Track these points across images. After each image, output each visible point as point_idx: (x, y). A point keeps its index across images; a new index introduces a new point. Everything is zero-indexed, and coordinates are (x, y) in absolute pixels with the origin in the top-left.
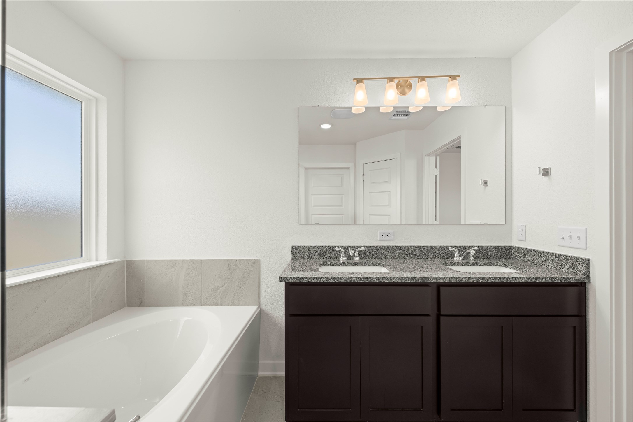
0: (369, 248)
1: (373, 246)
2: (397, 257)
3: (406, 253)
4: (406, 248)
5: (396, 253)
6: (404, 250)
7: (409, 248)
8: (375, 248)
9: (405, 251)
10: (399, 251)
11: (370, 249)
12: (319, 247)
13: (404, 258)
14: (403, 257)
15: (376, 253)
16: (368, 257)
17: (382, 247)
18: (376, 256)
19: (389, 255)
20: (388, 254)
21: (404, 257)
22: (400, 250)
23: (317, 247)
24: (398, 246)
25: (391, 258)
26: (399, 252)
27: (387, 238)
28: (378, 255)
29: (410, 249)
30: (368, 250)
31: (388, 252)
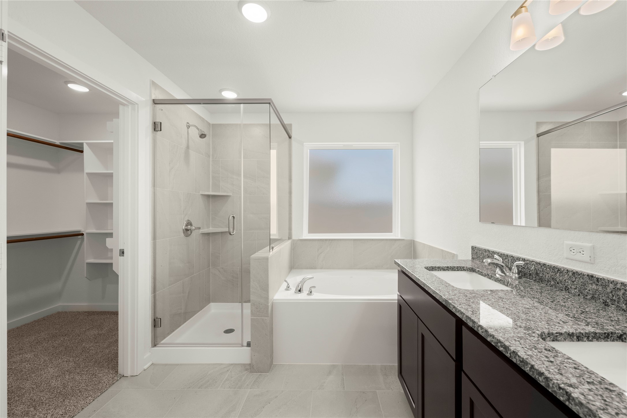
0: (543, 267)
1: (548, 265)
2: (589, 297)
3: (611, 295)
4: (611, 285)
5: (588, 289)
6: (605, 286)
7: (619, 286)
8: (551, 269)
9: (609, 290)
10: (594, 286)
11: (545, 269)
12: (490, 252)
13: (606, 304)
14: (603, 303)
15: (553, 279)
16: (542, 281)
17: (562, 270)
18: (552, 283)
19: (575, 289)
20: (573, 287)
21: (606, 302)
22: (597, 285)
23: (489, 251)
24: (592, 276)
25: (579, 295)
26: (594, 289)
27: (579, 257)
28: (555, 283)
29: (620, 290)
30: (541, 270)
31: (573, 282)
